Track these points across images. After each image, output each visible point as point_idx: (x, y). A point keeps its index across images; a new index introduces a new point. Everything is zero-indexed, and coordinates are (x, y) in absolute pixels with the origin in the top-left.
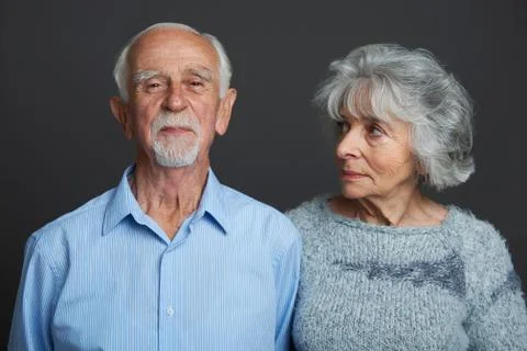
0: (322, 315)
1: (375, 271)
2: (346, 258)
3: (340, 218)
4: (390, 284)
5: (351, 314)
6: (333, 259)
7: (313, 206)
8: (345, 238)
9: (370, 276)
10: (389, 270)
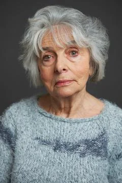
0: (25, 173)
1: (58, 147)
2: (42, 136)
3: (42, 110)
4: (66, 155)
5: (43, 174)
6: (35, 136)
7: (29, 101)
8: (43, 124)
9: (55, 150)
10: (66, 145)
